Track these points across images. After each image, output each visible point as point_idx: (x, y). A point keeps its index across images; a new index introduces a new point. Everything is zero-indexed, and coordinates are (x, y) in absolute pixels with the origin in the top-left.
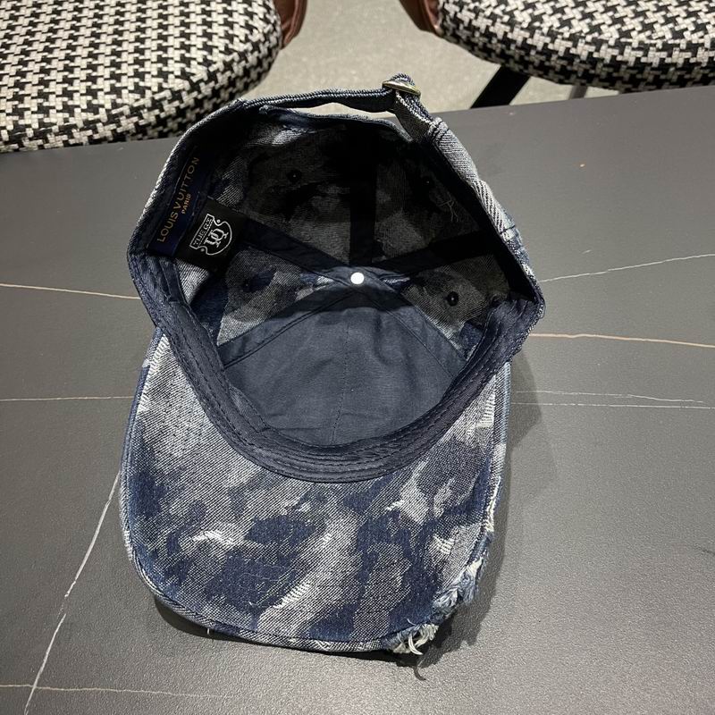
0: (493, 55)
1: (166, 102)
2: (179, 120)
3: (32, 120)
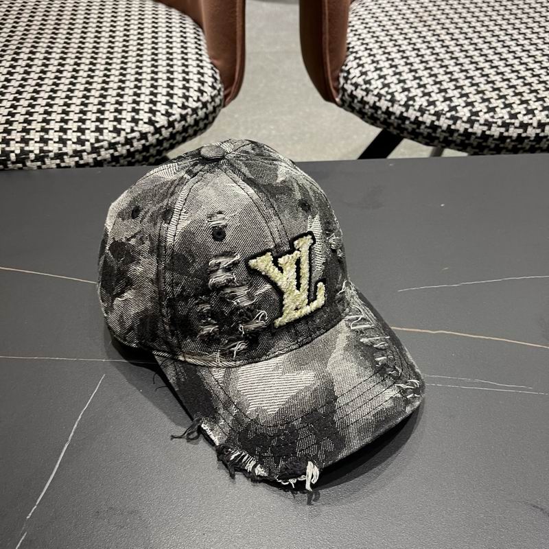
0: (378, 122)
1: (136, 140)
2: (144, 153)
3: (34, 147)
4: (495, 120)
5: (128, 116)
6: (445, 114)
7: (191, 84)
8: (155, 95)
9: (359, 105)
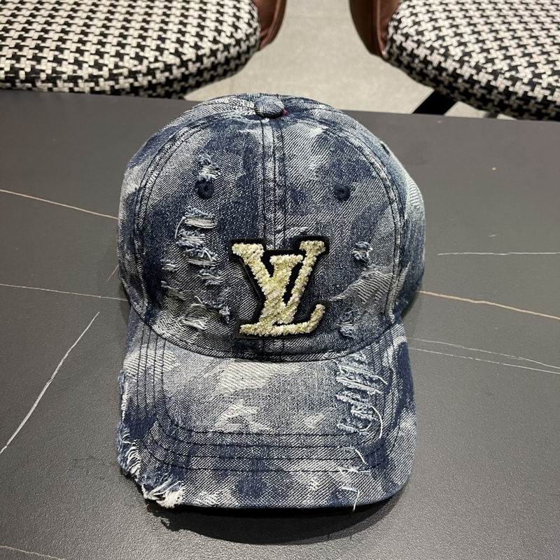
0: (427, 79)
1: (159, 71)
2: (167, 88)
3: (47, 67)
4: (559, 85)
5: (153, 44)
6: (504, 74)
7: (225, 18)
8: (185, 25)
9: (408, 58)
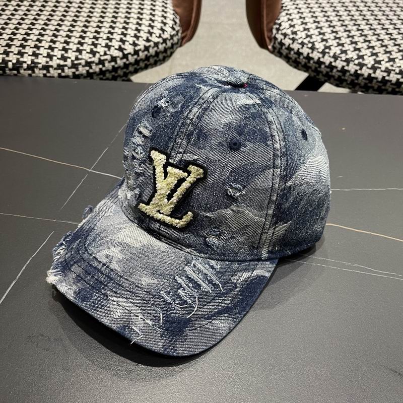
0: (300, 65)
2: (113, 73)
3: (27, 59)
4: (393, 68)
5: (103, 42)
6: (354, 61)
7: (156, 24)
8: (126, 29)
9: (287, 51)
